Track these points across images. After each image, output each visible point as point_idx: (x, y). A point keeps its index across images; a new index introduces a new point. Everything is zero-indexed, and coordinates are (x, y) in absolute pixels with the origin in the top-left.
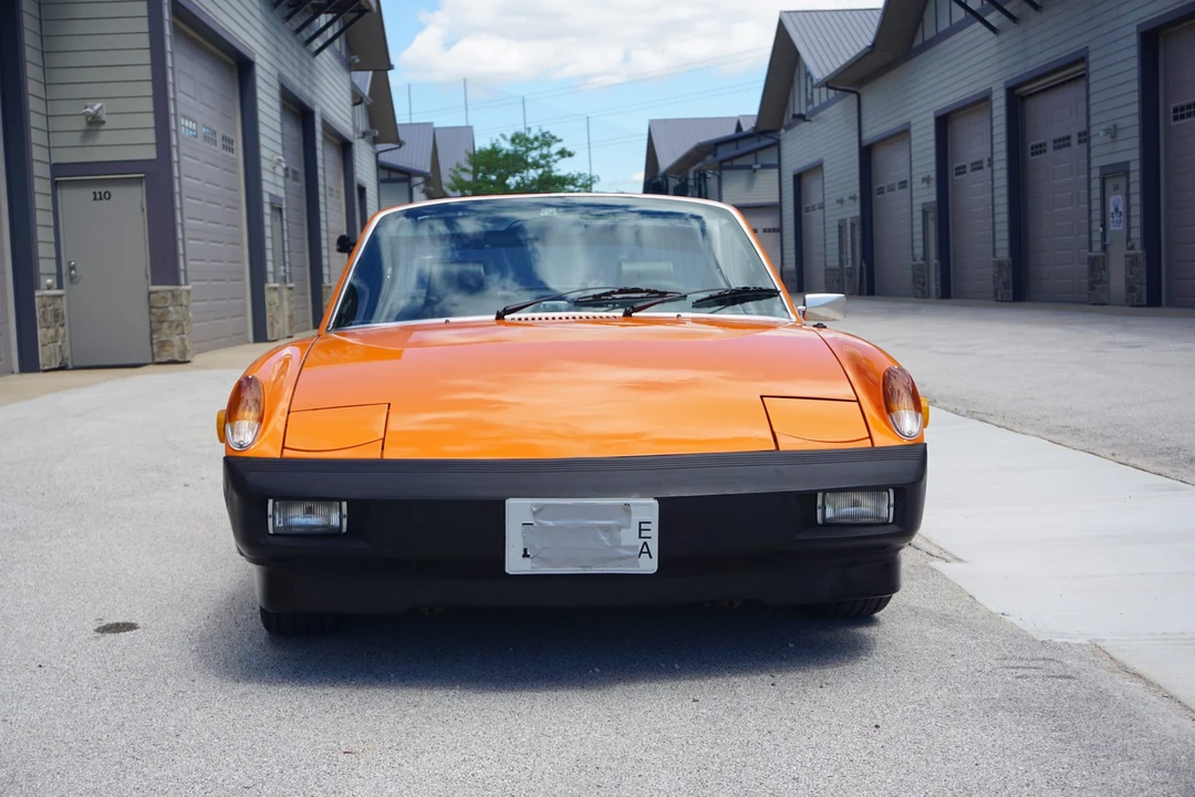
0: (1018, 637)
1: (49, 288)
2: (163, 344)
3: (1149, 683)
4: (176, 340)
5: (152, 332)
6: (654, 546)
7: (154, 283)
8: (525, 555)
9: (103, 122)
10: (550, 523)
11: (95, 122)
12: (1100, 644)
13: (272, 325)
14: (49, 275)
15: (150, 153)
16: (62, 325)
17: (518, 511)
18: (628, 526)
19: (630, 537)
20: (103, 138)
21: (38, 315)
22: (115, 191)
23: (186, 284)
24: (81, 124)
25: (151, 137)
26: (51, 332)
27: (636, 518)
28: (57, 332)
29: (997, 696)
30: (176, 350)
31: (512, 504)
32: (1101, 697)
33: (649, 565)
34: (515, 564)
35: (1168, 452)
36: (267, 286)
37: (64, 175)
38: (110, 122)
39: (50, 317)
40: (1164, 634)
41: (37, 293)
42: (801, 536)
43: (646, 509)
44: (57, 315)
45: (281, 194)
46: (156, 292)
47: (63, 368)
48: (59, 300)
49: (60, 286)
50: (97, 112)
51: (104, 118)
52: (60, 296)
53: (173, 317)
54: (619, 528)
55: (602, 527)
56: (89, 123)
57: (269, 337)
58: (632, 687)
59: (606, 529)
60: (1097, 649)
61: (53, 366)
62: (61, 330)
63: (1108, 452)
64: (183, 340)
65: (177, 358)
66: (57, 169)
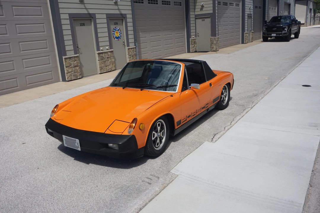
1: (193, 38)
2: (213, 48)
4: (215, 47)
5: (211, 45)
7: (211, 37)
9: (204, 6)
11: (203, 6)
13: (245, 40)
14: (193, 35)
15: (212, 12)
16: (196, 44)
20: (204, 9)
21: (190, 43)
22: (206, 19)
23: (218, 36)
24: (200, 7)
25: (212, 8)
26: (193, 46)
28: (195, 46)
30: (215, 49)
36: (245, 33)
37: (197, 17)
38: (205, 6)
39: (193, 43)
41: (190, 39)
44: (195, 43)
45: (252, 13)
46: (212, 38)
47: (196, 52)
48: (195, 40)
49: (196, 37)
50: (202, 4)
51: (204, 5)
52: (196, 39)
53: (214, 43)
56: (202, 7)
57: (245, 43)
61: (193, 52)
62: (196, 45)
64: (216, 47)
65: (215, 50)
66: (196, 15)
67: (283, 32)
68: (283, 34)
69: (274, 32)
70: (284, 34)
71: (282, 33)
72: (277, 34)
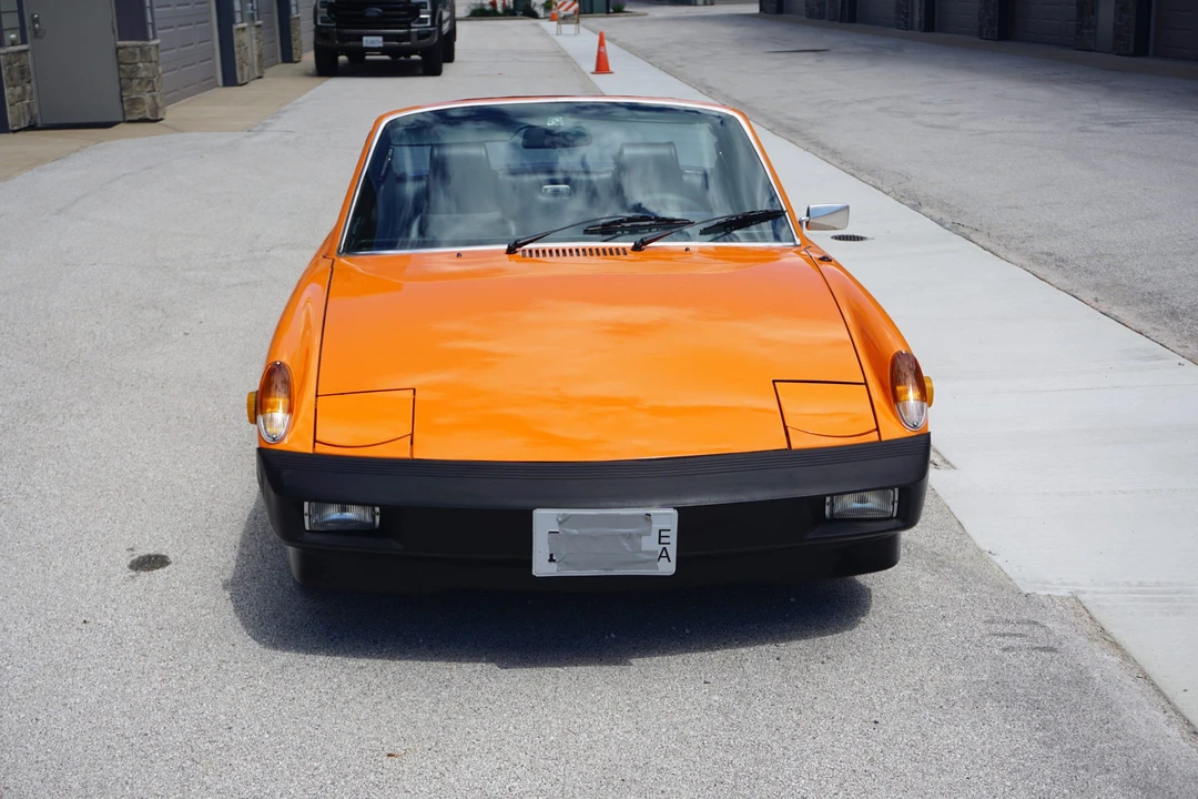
0: (1004, 587)
1: (13, 43)
2: (134, 102)
3: (1126, 656)
4: (147, 97)
5: (122, 89)
6: (672, 551)
7: (121, 39)
8: (551, 560)
10: (575, 531)
12: (1081, 597)
13: (242, 68)
14: (12, 30)
16: (29, 82)
17: (545, 521)
18: (648, 533)
19: (650, 543)
23: (155, 38)
26: (19, 89)
27: (656, 526)
28: (24, 89)
29: (985, 677)
30: (147, 108)
31: (539, 514)
32: (1081, 680)
33: (667, 568)
34: (542, 567)
35: (1148, 299)
36: (235, 27)
39: (16, 75)
40: (1140, 584)
42: (810, 536)
43: (665, 518)
44: (23, 71)
46: (124, 47)
47: (32, 127)
48: (23, 56)
49: (24, 41)
52: (25, 51)
53: (143, 74)
54: (640, 536)
55: (624, 535)
57: (239, 81)
58: (647, 660)
59: (629, 536)
60: (1077, 604)
61: (23, 126)
62: (28, 87)
63: (1089, 295)
64: (154, 98)
65: (149, 116)
67: (416, 28)
68: (414, 38)
69: (374, 25)
70: (421, 36)
71: (409, 34)
72: (386, 38)
